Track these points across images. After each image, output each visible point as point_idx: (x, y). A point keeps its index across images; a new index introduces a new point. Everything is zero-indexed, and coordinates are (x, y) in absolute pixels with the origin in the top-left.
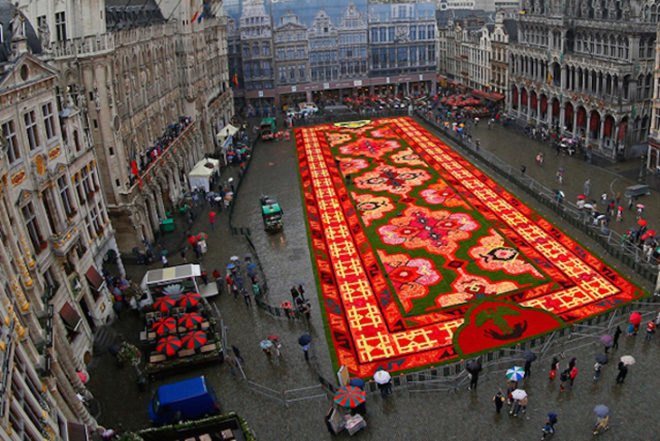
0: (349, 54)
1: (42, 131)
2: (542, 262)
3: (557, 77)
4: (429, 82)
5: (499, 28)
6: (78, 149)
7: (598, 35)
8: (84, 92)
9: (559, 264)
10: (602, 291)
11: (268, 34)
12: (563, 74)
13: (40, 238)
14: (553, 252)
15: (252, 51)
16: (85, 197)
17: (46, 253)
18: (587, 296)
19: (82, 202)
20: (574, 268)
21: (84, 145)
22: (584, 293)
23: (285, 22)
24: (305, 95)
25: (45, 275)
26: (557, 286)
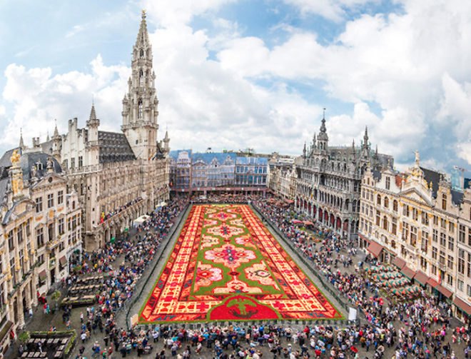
0: (226, 176)
1: (56, 201)
2: (283, 282)
3: (316, 195)
4: (262, 192)
5: (294, 171)
6: (74, 208)
7: (335, 179)
8: (86, 186)
9: (292, 286)
10: (313, 307)
11: (189, 166)
12: (318, 194)
13: (42, 242)
14: (291, 279)
15: (181, 173)
16: (71, 227)
17: (43, 248)
18: (303, 307)
19: (69, 229)
20: (300, 289)
21: (77, 207)
22: (301, 305)
23: (198, 161)
24: (203, 192)
25: (39, 258)
26: (286, 297)
